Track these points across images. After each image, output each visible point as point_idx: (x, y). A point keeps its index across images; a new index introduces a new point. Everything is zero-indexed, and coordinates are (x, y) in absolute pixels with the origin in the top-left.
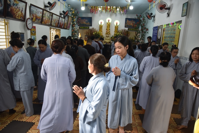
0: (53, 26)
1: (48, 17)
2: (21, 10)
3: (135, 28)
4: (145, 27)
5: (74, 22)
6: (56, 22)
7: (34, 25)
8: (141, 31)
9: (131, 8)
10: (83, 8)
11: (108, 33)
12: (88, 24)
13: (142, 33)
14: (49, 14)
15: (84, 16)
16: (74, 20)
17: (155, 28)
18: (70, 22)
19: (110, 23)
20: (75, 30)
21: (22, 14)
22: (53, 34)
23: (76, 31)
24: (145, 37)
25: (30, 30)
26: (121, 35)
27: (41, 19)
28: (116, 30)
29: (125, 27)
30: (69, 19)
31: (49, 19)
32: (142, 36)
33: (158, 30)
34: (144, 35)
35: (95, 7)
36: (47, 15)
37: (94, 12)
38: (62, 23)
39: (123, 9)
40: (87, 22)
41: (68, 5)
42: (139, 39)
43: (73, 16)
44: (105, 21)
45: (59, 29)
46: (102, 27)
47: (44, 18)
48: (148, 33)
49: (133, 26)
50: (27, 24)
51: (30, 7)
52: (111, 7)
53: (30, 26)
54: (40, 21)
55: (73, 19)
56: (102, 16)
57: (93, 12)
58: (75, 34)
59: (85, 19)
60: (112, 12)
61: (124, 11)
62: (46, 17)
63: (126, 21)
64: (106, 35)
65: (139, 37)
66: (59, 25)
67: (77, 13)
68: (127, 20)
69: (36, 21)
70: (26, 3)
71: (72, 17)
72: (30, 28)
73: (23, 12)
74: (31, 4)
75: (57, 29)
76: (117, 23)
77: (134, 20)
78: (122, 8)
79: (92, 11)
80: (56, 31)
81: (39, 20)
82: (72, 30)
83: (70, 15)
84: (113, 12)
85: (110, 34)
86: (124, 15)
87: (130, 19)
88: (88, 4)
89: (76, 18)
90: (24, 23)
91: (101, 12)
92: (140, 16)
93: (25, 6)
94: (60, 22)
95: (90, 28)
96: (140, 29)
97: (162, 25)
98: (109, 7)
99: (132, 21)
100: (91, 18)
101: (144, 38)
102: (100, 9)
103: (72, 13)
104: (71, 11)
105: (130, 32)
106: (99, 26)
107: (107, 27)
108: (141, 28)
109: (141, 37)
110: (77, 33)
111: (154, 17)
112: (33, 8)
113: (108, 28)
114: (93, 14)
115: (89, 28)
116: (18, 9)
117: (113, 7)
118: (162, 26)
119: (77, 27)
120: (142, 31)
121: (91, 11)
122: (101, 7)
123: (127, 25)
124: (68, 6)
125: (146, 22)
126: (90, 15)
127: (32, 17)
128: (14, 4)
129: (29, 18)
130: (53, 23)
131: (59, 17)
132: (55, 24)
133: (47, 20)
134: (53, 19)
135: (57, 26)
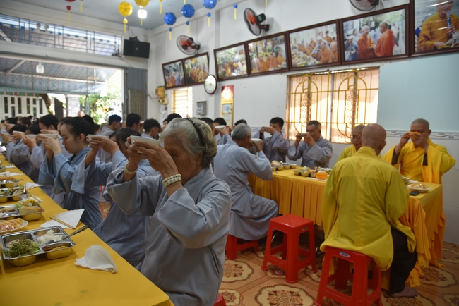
1: (270, 51)
14: (269, 44)
22: (306, 93)
38: (379, 38)
66: (349, 52)
72: (210, 92)
73: (206, 69)
74: (214, 50)
93: (206, 59)
94: (355, 38)
116: (198, 69)
130: (303, 58)
131: (335, 25)
132: (316, 57)
133: (269, 60)
134: (295, 48)
135: (333, 63)
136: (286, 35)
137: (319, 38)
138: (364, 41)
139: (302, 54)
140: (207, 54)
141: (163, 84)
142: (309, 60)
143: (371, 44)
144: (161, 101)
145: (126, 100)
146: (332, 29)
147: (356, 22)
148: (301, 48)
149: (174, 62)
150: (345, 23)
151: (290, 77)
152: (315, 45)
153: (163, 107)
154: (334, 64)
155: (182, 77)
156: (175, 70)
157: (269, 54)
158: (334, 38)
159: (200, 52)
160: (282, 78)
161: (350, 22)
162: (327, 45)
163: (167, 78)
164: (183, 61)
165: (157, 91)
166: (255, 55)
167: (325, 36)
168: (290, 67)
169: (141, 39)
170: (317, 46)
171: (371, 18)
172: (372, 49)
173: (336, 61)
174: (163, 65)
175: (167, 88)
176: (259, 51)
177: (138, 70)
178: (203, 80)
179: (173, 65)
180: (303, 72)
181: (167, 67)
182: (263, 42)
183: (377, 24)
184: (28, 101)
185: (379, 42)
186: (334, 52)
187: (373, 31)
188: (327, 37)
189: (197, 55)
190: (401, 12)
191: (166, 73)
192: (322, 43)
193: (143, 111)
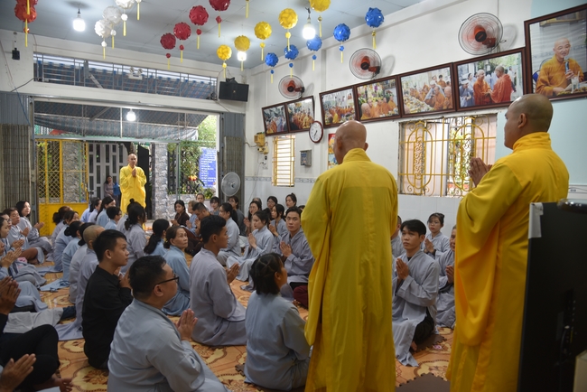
0: (421, 115)
2: (307, 114)
14: (379, 88)
21: (310, 119)
22: (420, 142)
27: (353, 111)
36: (372, 93)
54: (353, 115)
66: (464, 98)
72: (317, 140)
73: (311, 115)
74: (320, 94)
81: (348, 116)
93: (312, 104)
94: (470, 83)
112: (326, 99)
128: (296, 110)
129: (315, 122)
130: (416, 104)
131: (449, 69)
132: (430, 103)
133: (379, 105)
134: (407, 93)
135: (447, 109)
136: (398, 78)
137: (433, 82)
138: (479, 86)
139: (415, 100)
140: (312, 97)
141: (263, 130)
142: (422, 106)
143: (487, 89)
144: (260, 149)
145: (222, 148)
146: (446, 73)
147: (471, 66)
148: (413, 93)
149: (275, 106)
150: (459, 67)
151: (402, 125)
152: (428, 90)
153: (263, 156)
154: (448, 111)
155: (284, 123)
156: (276, 115)
157: (379, 99)
158: (448, 83)
159: (305, 95)
160: (394, 126)
161: (465, 66)
162: (441, 90)
163: (267, 123)
164: (285, 104)
165: (256, 137)
166: (364, 99)
167: (438, 80)
168: (402, 113)
169: (239, 80)
170: (430, 91)
171: (487, 62)
172: (489, 94)
173: (451, 107)
174: (263, 109)
175: (267, 135)
176: (369, 96)
177: (235, 114)
178: (308, 127)
179: (274, 109)
180: (417, 119)
181: (267, 111)
182: (374, 85)
183: (493, 69)
184: (107, 147)
185: (496, 87)
186: (449, 98)
187: (489, 76)
188: (441, 81)
189: (301, 99)
190: (518, 56)
191: (266, 118)
192: (436, 88)
193: (240, 161)
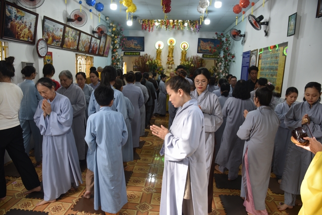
0: (81, 52)
1: (74, 37)
2: (28, 27)
3: (214, 55)
4: (229, 52)
5: (116, 45)
6: (86, 45)
7: (50, 50)
8: (223, 59)
9: (207, 22)
10: (130, 23)
11: (171, 63)
12: (139, 47)
13: (225, 61)
14: (74, 33)
15: (131, 34)
16: (116, 42)
17: (245, 53)
18: (109, 45)
19: (173, 46)
20: (117, 58)
21: (30, 32)
22: (80, 64)
23: (119, 59)
24: (229, 68)
25: (43, 59)
26: (192, 65)
27: (61, 40)
28: (184, 58)
29: (198, 52)
30: (108, 40)
31: (75, 40)
32: (225, 67)
33: (250, 57)
34: (228, 65)
35: (148, 21)
36: (71, 34)
37: (148, 29)
38: (95, 47)
39: (194, 24)
40: (137, 45)
41: (106, 17)
42: (221, 71)
43: (113, 35)
44: (165, 43)
45: (91, 57)
46: (160, 52)
47: (66, 39)
48: (234, 61)
49: (211, 51)
50: (39, 49)
51: (43, 22)
52: (175, 21)
53: (42, 52)
54: (60, 43)
55: (114, 41)
56: (160, 35)
57: (146, 29)
58: (117, 65)
59: (133, 40)
60: (177, 28)
61: (196, 27)
62: (70, 37)
63: (199, 42)
64: (168, 66)
65: (221, 69)
66: (91, 50)
67: (121, 30)
68: (201, 41)
69: (53, 44)
70: (37, 15)
71: (112, 37)
72: (43, 56)
73: (32, 30)
74: (44, 17)
75: (87, 56)
76: (184, 47)
77: (212, 41)
78: (193, 22)
79: (144, 26)
80: (85, 59)
81: (57, 42)
82: (112, 57)
83: (108, 34)
84: (179, 29)
85: (173, 63)
86: (195, 34)
87: (205, 40)
88: (138, 17)
89: (119, 39)
90: (34, 47)
91: (159, 29)
92: (222, 34)
93: (35, 20)
94: (92, 44)
95: (142, 53)
96: (222, 55)
97: (257, 50)
98: (171, 21)
99: (209, 42)
100: (143, 38)
101: (228, 70)
102: (157, 24)
103: (112, 30)
104: (110, 27)
105: (206, 60)
106: (156, 50)
107: (169, 52)
108: (224, 54)
109: (223, 69)
110: (119, 62)
111: (244, 36)
112: (47, 23)
113: (171, 54)
114: (145, 32)
115: (140, 54)
116: (23, 25)
117: (178, 21)
118: (256, 52)
119: (120, 53)
120: (225, 59)
121: (143, 28)
122: (159, 20)
123: (201, 50)
124: (106, 20)
125: (231, 44)
126: (141, 34)
127: (47, 37)
128: (16, 17)
129: (42, 39)
131: (91, 37)
132: (85, 48)
133: (71, 42)
136: (81, 32)
137: (87, 40)
138: (93, 46)
139: (82, 45)
148: (82, 41)
152: (85, 42)
154: (87, 53)
157: (72, 39)
158: (89, 42)
162: (88, 44)
166: (67, 36)
172: (94, 50)
173: (88, 51)
176: (69, 35)
182: (72, 30)
186: (88, 48)
